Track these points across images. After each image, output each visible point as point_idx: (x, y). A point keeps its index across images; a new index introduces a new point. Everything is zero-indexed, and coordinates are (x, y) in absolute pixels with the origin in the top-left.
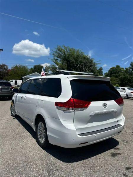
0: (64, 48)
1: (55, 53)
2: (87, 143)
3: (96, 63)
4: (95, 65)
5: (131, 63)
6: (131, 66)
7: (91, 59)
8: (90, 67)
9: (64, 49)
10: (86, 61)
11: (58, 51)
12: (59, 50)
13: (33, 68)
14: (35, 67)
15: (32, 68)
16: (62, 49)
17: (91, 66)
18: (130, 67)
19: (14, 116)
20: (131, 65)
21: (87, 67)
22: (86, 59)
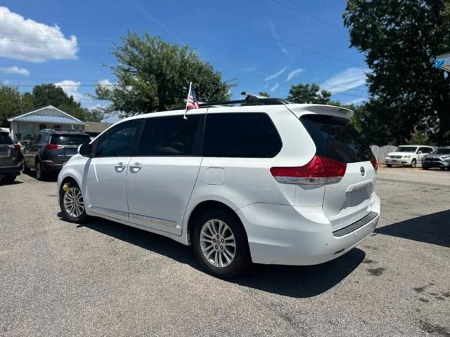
0: (147, 41)
1: (123, 54)
2: (343, 250)
3: (227, 84)
4: (226, 89)
5: (290, 88)
6: (291, 95)
7: (215, 73)
8: (214, 94)
9: (145, 42)
10: (206, 77)
11: (129, 47)
12: (133, 45)
13: (32, 94)
14: (38, 91)
15: (27, 94)
16: (139, 44)
17: (217, 91)
18: (289, 97)
19: (78, 219)
20: (291, 92)
21: (207, 95)
22: (204, 73)
